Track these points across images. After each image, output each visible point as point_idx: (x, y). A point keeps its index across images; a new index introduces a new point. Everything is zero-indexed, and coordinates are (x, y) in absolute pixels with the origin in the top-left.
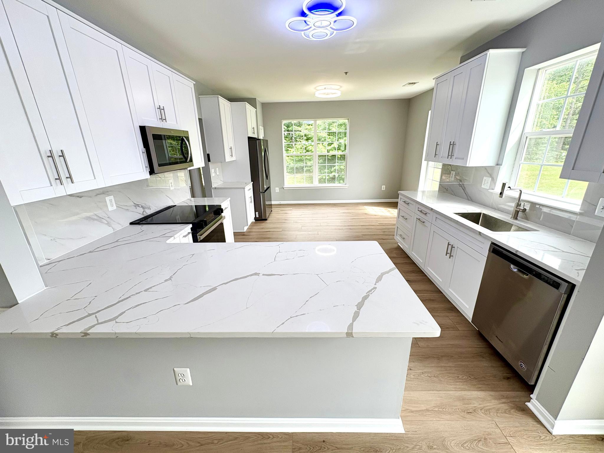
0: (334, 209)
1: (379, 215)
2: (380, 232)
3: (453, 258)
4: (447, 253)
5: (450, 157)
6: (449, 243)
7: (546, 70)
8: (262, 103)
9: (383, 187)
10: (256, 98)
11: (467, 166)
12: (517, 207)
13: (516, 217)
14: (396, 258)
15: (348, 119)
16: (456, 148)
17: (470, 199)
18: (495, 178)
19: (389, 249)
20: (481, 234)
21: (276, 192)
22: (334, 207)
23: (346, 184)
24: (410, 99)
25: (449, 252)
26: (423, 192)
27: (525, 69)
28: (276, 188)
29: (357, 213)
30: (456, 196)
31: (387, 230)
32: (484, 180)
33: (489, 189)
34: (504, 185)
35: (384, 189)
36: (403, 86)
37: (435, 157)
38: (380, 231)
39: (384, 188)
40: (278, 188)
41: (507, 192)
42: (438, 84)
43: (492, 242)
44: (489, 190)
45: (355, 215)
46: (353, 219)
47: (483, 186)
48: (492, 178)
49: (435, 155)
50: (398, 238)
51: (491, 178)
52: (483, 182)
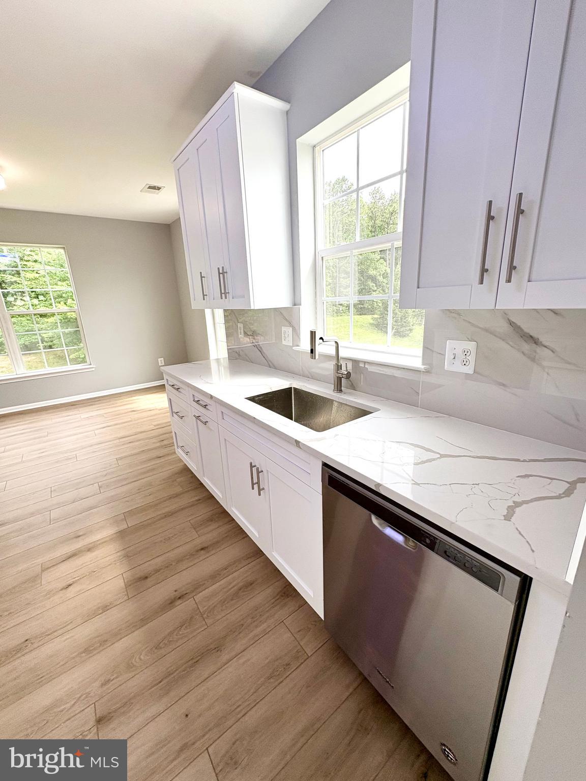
0: (71, 413)
1: (156, 409)
2: (154, 443)
3: (265, 493)
4: (253, 484)
5: (223, 295)
6: (251, 464)
7: (323, 151)
9: (161, 361)
11: (252, 308)
12: (338, 370)
13: (339, 388)
14: (181, 494)
16: (228, 277)
17: (272, 367)
18: (297, 328)
19: (169, 478)
20: (300, 444)
22: (71, 409)
23: (91, 364)
24: (169, 225)
25: (255, 480)
26: (218, 360)
27: (297, 140)
29: (118, 412)
30: (252, 362)
31: (167, 435)
32: (283, 332)
33: (293, 346)
34: (313, 334)
35: (163, 364)
37: (204, 299)
38: (154, 440)
41: (320, 348)
42: (180, 170)
43: (323, 462)
44: (293, 348)
45: (110, 418)
46: (104, 427)
47: (284, 343)
48: (293, 329)
49: (204, 295)
50: (180, 453)
51: (291, 328)
52: (283, 335)
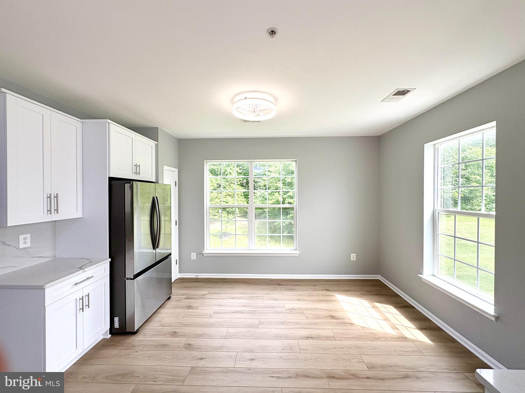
8: (179, 139)
9: (353, 256)
10: (158, 128)
15: (296, 161)
21: (191, 260)
24: (379, 137)
28: (192, 254)
35: (355, 259)
36: (381, 101)
39: (355, 257)
40: (195, 254)
